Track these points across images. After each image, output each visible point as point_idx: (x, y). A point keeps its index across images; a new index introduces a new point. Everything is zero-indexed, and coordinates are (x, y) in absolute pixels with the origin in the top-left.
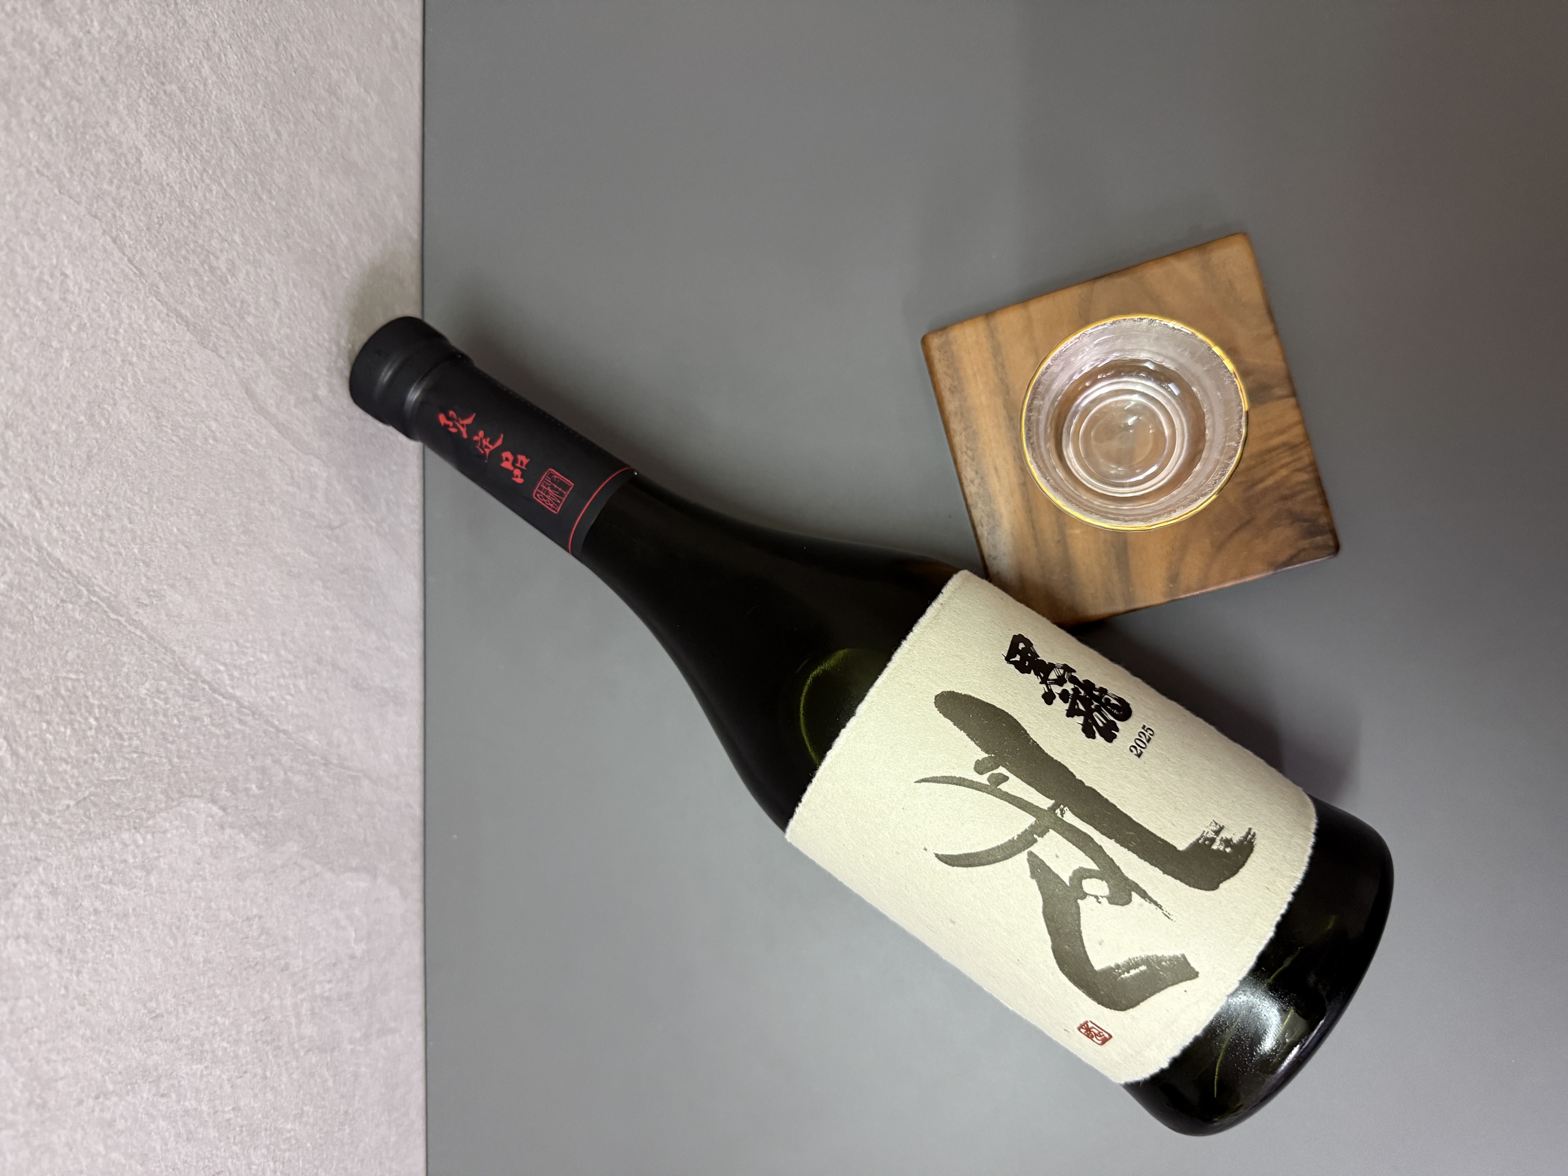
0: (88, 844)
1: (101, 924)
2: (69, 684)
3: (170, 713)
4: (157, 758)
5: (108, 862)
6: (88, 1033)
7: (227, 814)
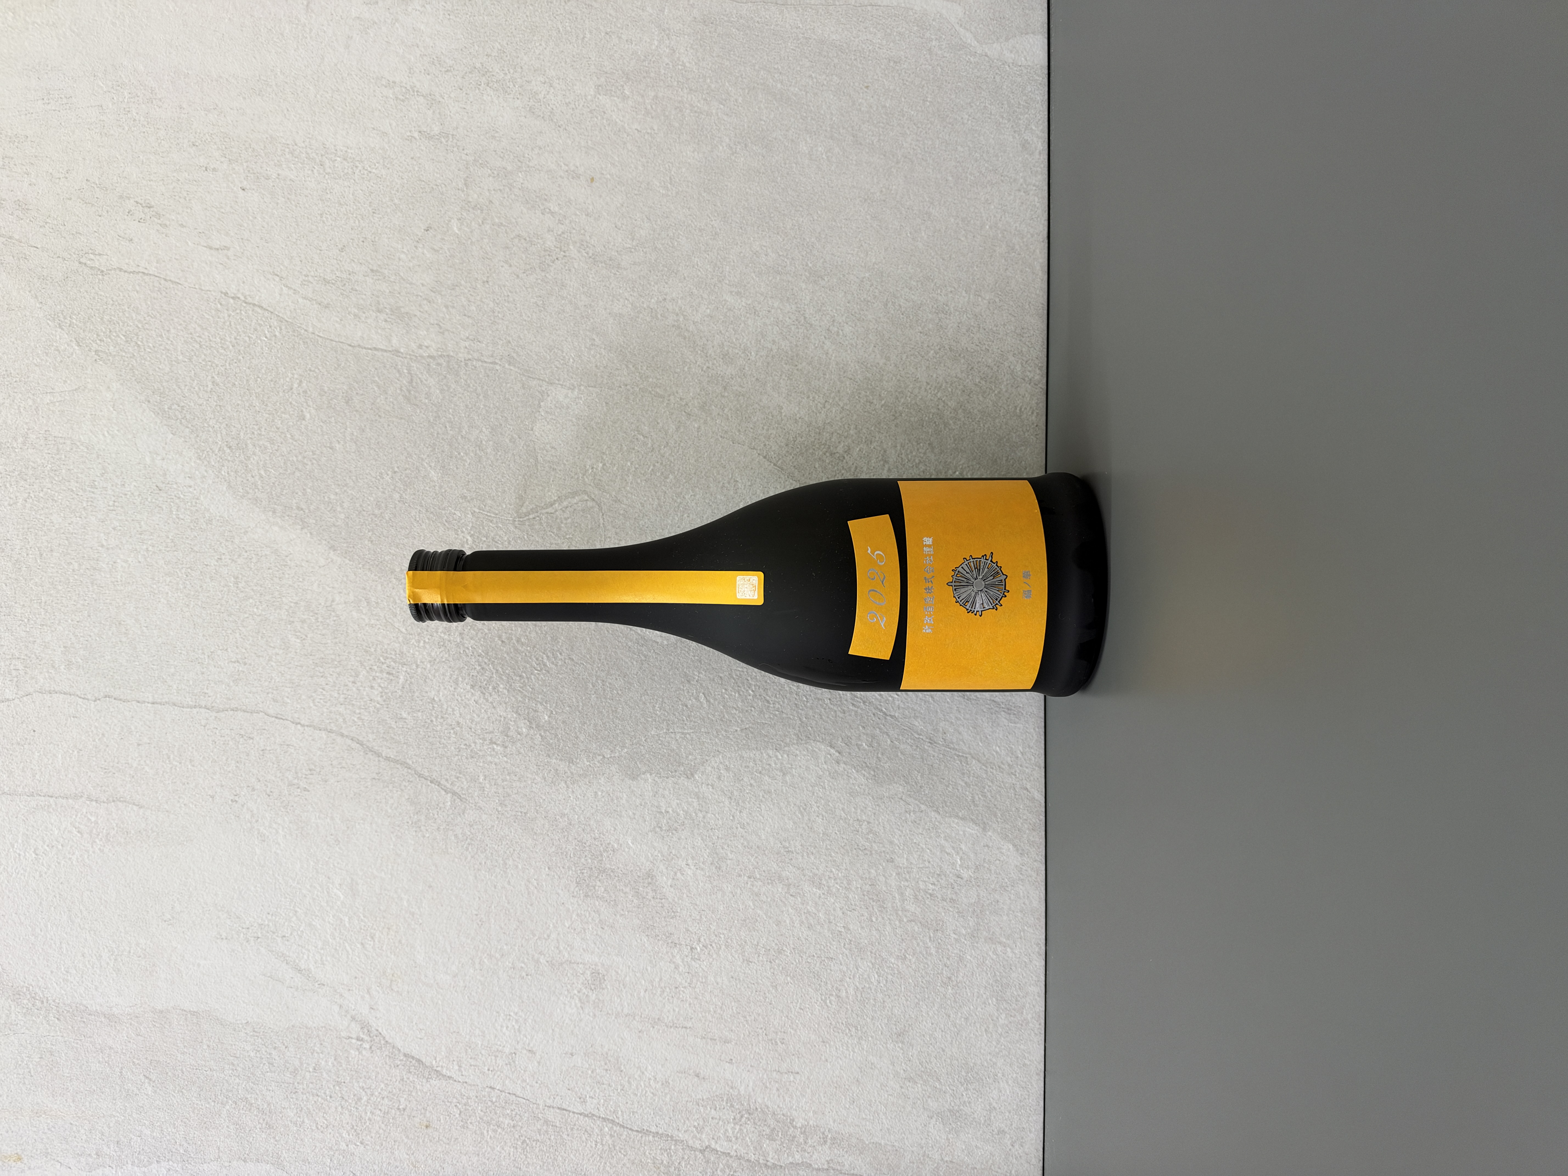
0: (747, 751)
1: (754, 793)
2: (738, 673)
3: (800, 694)
4: (791, 717)
5: (758, 762)
6: (745, 843)
7: (843, 756)
